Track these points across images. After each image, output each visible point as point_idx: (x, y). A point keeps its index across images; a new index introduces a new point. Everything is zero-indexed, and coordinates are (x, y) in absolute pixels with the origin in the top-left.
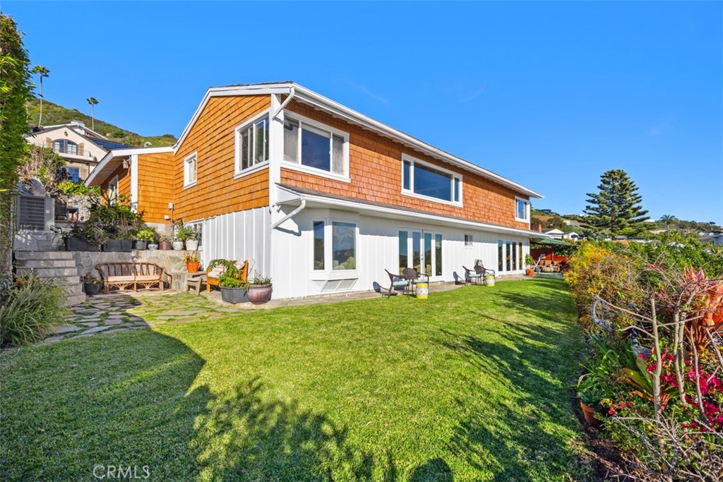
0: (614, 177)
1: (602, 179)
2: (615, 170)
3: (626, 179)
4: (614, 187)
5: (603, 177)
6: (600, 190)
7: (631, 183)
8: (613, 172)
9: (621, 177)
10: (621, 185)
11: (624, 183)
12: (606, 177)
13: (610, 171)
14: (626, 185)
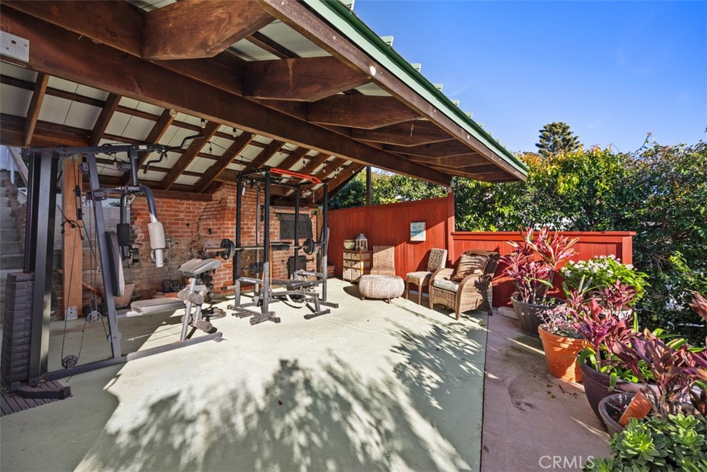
0: (556, 130)
1: (541, 134)
2: (556, 123)
3: (569, 134)
4: (556, 143)
5: (541, 131)
6: (538, 149)
7: (575, 139)
8: (554, 125)
9: (564, 131)
10: (564, 140)
11: (568, 137)
12: (546, 131)
13: (551, 123)
14: (569, 140)
